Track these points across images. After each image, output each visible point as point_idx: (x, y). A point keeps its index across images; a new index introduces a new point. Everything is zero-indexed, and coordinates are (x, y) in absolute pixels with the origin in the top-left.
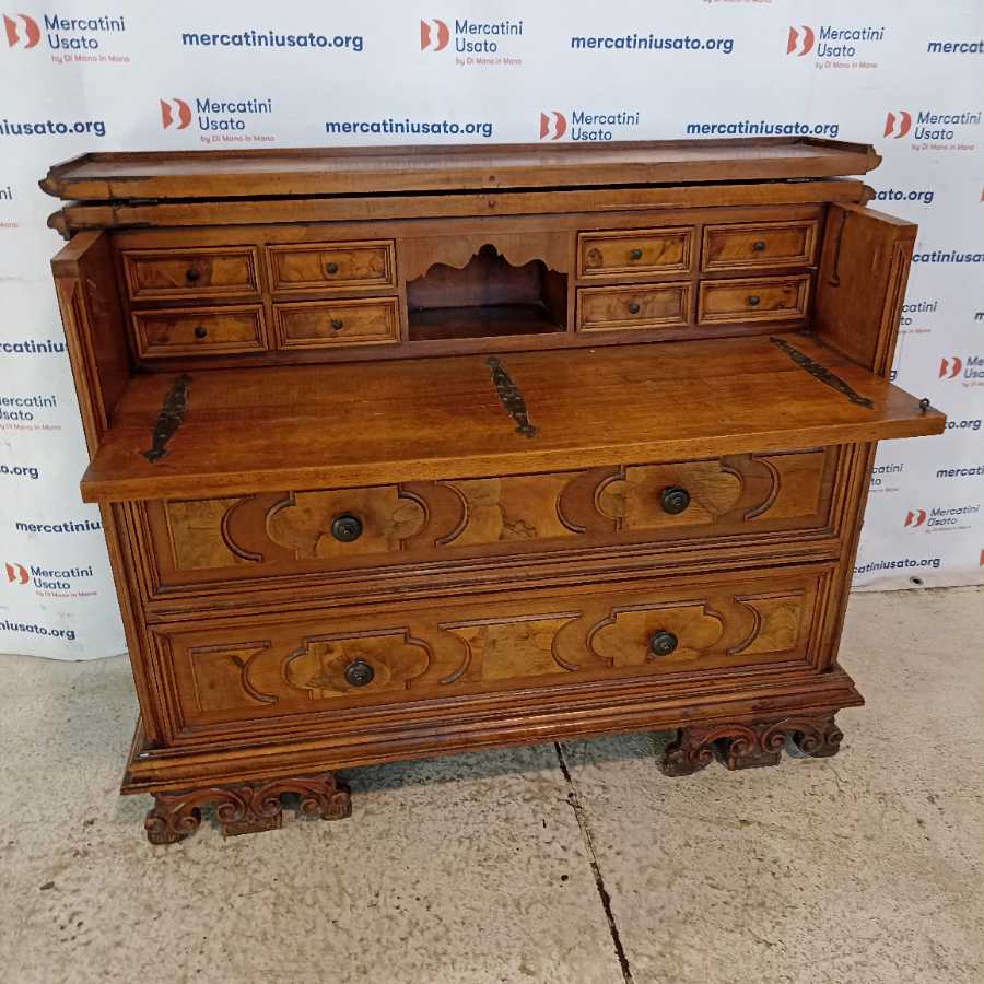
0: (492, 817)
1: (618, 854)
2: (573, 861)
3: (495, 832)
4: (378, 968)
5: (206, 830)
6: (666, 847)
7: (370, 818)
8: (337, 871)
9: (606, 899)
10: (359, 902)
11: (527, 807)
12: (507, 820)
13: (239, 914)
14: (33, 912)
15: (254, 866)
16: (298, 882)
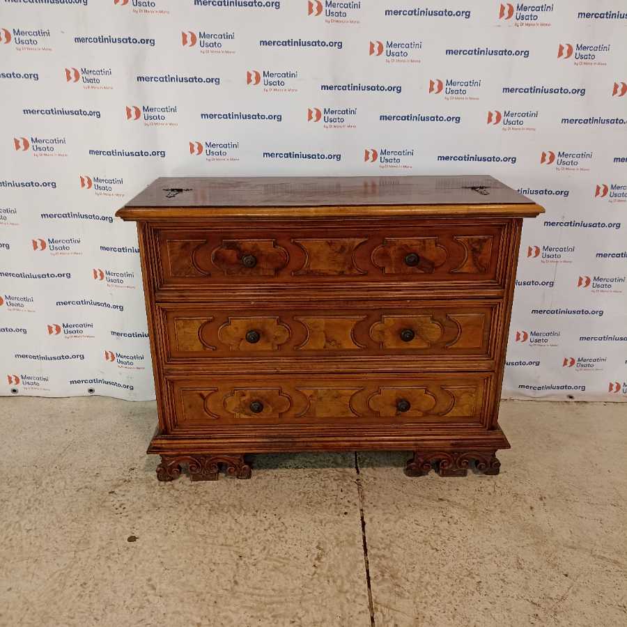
0: (317, 485)
1: (374, 506)
2: (352, 507)
3: (317, 492)
4: (251, 540)
5: (183, 477)
6: (398, 506)
7: (259, 480)
8: (241, 501)
9: (364, 524)
10: (248, 514)
11: (335, 483)
12: (324, 487)
13: (194, 512)
14: (105, 501)
15: (203, 494)
16: (222, 503)
